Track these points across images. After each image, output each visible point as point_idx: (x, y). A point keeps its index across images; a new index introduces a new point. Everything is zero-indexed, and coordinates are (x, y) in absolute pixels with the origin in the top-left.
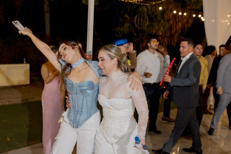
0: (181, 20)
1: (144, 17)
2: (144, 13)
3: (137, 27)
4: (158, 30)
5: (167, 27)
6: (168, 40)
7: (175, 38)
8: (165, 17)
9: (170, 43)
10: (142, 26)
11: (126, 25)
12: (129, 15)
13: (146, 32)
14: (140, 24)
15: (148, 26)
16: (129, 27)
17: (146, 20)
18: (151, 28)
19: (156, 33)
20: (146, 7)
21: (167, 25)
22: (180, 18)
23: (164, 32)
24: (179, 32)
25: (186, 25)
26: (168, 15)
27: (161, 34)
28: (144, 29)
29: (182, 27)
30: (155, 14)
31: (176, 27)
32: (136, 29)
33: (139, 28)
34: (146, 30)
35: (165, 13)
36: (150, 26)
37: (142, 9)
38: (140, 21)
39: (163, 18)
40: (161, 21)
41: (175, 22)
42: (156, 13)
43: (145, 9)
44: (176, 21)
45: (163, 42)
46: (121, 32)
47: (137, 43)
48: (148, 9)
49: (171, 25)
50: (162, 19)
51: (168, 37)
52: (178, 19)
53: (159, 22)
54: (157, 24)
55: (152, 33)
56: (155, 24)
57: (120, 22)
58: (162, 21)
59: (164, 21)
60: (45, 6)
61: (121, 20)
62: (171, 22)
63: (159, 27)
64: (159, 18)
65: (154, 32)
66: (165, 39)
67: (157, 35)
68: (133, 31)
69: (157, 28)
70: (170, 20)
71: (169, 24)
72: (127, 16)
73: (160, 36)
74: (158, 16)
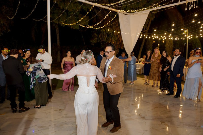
1: (104, 34)
2: (104, 32)
4: (111, 41)
6: (119, 46)
9: (120, 48)
11: (95, 39)
12: (97, 34)
13: (106, 42)
14: (102, 38)
15: (107, 39)
16: (97, 39)
17: (105, 36)
19: (111, 43)
20: (104, 29)
21: (116, 38)
23: (116, 42)
27: (114, 43)
32: (101, 40)
34: (106, 41)
37: (102, 30)
38: (102, 37)
41: (120, 37)
45: (116, 47)
46: (93, 42)
48: (106, 31)
49: (119, 38)
51: (119, 44)
53: (112, 37)
58: (114, 36)
59: (115, 36)
60: (57, 30)
61: (93, 36)
63: (112, 39)
65: (109, 42)
66: (117, 46)
68: (100, 42)
69: (111, 40)
70: (118, 35)
71: (117, 37)
72: (96, 34)
73: (113, 44)
74: (111, 34)
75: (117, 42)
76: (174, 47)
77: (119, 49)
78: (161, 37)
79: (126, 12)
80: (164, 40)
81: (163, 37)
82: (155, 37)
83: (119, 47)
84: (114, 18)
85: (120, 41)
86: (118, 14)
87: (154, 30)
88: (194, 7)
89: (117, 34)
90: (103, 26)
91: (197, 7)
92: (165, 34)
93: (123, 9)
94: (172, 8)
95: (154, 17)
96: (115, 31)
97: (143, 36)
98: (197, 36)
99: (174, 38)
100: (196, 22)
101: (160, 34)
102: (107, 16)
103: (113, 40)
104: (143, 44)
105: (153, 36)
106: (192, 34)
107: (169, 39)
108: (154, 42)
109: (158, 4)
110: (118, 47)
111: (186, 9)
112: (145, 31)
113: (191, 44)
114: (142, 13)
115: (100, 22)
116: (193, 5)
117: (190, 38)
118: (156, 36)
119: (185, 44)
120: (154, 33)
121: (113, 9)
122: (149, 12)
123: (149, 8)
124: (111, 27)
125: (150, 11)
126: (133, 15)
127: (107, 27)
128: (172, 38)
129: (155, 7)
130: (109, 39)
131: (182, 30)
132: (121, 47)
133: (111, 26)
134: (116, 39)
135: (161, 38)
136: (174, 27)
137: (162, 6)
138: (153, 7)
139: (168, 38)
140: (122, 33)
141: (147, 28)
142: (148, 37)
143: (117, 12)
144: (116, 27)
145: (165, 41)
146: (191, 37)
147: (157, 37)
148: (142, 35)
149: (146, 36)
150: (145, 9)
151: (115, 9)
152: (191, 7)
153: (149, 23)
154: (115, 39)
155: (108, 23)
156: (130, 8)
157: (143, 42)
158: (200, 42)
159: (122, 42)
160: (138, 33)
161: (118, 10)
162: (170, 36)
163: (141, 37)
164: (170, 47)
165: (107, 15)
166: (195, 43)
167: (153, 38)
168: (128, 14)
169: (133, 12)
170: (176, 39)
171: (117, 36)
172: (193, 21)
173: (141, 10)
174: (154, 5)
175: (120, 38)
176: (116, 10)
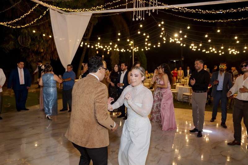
1: (26, 37)
2: (26, 34)
3: (21, 44)
4: (39, 48)
9: (52, 58)
10: (25, 44)
11: (11, 42)
12: (13, 36)
13: (30, 49)
14: (23, 43)
15: (31, 44)
16: (14, 44)
17: (29, 40)
18: (33, 46)
19: (37, 50)
20: (27, 30)
23: (45, 50)
28: (28, 47)
30: (35, 36)
32: (21, 46)
33: (22, 45)
34: (29, 47)
36: (33, 45)
37: (23, 31)
38: (23, 40)
39: (42, 39)
43: (26, 31)
45: (46, 57)
46: (7, 48)
47: (25, 57)
48: (29, 32)
49: (50, 45)
51: (50, 53)
53: (39, 42)
54: (38, 43)
55: (34, 50)
56: (36, 43)
57: (5, 40)
58: (42, 41)
59: (44, 41)
61: (6, 38)
63: (39, 45)
64: (39, 39)
65: (36, 49)
66: (48, 55)
67: (39, 51)
68: (20, 48)
69: (38, 46)
71: (48, 43)
72: (11, 36)
73: (42, 52)
74: (38, 37)
75: (47, 50)
76: (120, 60)
77: (50, 59)
78: (106, 46)
79: (60, 9)
80: (109, 50)
81: (108, 47)
82: (99, 47)
83: (50, 57)
84: (43, 16)
85: (51, 48)
86: (49, 10)
87: (98, 38)
88: (141, 18)
89: (48, 39)
90: (26, 25)
91: (144, 18)
92: (111, 44)
93: (56, 4)
94: (118, 14)
95: (97, 21)
96: (44, 34)
97: (84, 44)
98: (143, 49)
99: (120, 49)
100: (142, 34)
101: (104, 43)
103: (42, 47)
104: (83, 55)
105: (96, 45)
106: (138, 46)
107: (115, 50)
108: (97, 52)
109: (102, 7)
110: (48, 57)
111: (134, 19)
112: (85, 38)
113: (137, 57)
114: (83, 15)
115: (20, 18)
116: (140, 16)
117: (136, 51)
118: (100, 45)
119: (131, 56)
120: (98, 42)
121: (41, 3)
122: (91, 14)
123: (91, 10)
124: (37, 28)
125: (93, 14)
126: (71, 15)
127: (32, 27)
128: (118, 50)
129: (98, 9)
130: (34, 44)
131: (128, 40)
132: (54, 58)
133: (37, 26)
134: (46, 45)
135: (106, 48)
136: (120, 37)
137: (107, 10)
138: (97, 9)
139: (113, 48)
140: (55, 38)
141: (89, 34)
142: (91, 46)
143: (47, 8)
144: (46, 27)
145: (110, 52)
146: (137, 49)
147: (102, 47)
148: (82, 43)
149: (88, 44)
150: (87, 11)
151: (44, 2)
152: (138, 18)
153: (90, 27)
154: (44, 46)
155: (33, 21)
156: (66, 5)
157: (84, 52)
158: (145, 55)
159: (55, 50)
160: (78, 40)
161: (49, 4)
162: (115, 47)
163: (81, 46)
164: (116, 60)
166: (140, 56)
167: (97, 48)
168: (64, 12)
169: (71, 12)
170: (122, 51)
171: (47, 41)
172: (139, 33)
173: (82, 11)
174: (98, 8)
175: (52, 44)
176: (45, 5)
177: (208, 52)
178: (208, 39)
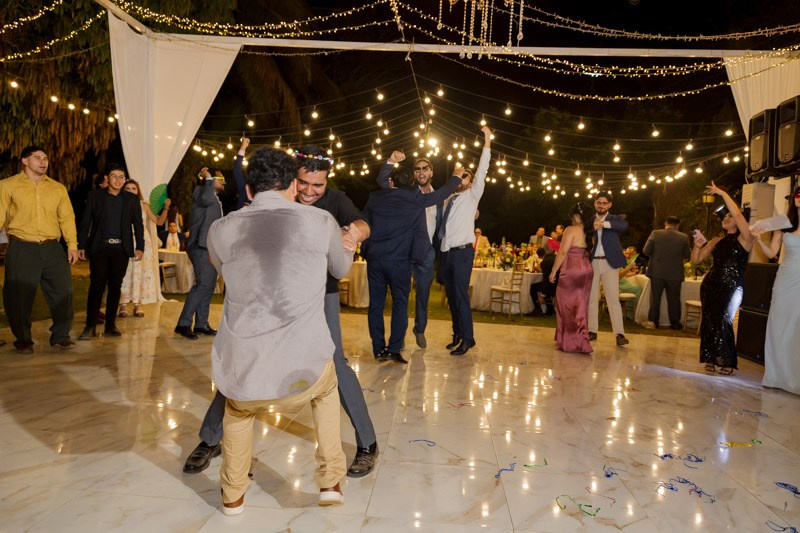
0: (81, 128)
4: (13, 143)
5: (42, 141)
7: (67, 169)
8: (34, 114)
21: (40, 134)
22: (76, 122)
24: (79, 157)
25: (96, 143)
26: (41, 107)
29: (86, 148)
31: (67, 143)
35: (35, 103)
39: (30, 115)
40: (22, 122)
41: (63, 130)
42: (7, 100)
44: (67, 129)
49: (53, 136)
50: (26, 117)
52: (73, 124)
53: (17, 123)
54: (10, 126)
56: (5, 128)
58: (28, 122)
59: (32, 123)
62: (53, 128)
63: (15, 136)
64: (15, 114)
69: (11, 137)
70: (50, 122)
74: (14, 108)
84: (82, 33)
86: (105, 16)
87: (247, 121)
90: (9, 58)
102: (46, 12)
109: (297, 25)
126: (169, 43)
144: (46, 76)
154: (33, 139)
165: (49, 6)
168: (148, 31)
171: (46, 123)
172: (369, 116)
175: (62, 135)
177: (528, 188)
178: (549, 146)
